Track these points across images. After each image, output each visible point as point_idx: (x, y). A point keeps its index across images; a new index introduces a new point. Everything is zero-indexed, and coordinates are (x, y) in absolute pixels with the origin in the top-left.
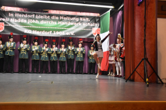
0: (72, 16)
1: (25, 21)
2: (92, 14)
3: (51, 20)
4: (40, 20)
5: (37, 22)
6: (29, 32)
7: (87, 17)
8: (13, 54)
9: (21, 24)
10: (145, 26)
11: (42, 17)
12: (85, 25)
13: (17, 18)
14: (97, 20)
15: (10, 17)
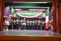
0: (36, 11)
1: (22, 13)
2: (43, 10)
3: (30, 12)
4: (26, 13)
5: (25, 13)
6: (23, 16)
7: (41, 11)
8: (18, 24)
9: (21, 14)
10: (59, 15)
11: (27, 12)
12: (41, 14)
13: (19, 12)
14: (45, 12)
15: (18, 12)
